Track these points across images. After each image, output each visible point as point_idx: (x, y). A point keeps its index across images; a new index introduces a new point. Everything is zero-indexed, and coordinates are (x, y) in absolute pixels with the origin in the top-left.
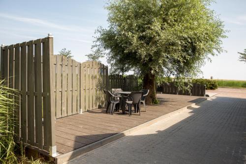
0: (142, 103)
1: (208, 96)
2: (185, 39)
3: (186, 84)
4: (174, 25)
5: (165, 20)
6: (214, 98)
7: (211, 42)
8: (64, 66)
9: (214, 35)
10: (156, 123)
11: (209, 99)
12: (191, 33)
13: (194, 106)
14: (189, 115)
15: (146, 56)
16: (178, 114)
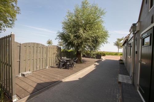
0: (74, 64)
1: (102, 59)
2: (93, 37)
3: (94, 55)
4: (89, 31)
5: (85, 29)
6: (105, 60)
7: (104, 39)
8: (38, 48)
9: (105, 36)
10: (79, 73)
11: (102, 60)
12: (96, 35)
13: (97, 64)
14: (94, 68)
15: (77, 44)
16: (89, 68)
